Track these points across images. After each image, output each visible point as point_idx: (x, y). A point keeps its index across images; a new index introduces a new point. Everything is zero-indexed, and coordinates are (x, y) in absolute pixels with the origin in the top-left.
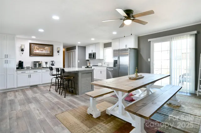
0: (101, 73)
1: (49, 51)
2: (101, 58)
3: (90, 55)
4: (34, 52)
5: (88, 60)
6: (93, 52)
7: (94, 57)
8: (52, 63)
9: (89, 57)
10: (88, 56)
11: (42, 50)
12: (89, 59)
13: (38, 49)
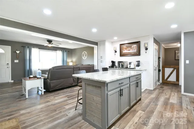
1: (136, 50)
4: (124, 52)
8: (138, 63)
11: (129, 49)
13: (126, 49)
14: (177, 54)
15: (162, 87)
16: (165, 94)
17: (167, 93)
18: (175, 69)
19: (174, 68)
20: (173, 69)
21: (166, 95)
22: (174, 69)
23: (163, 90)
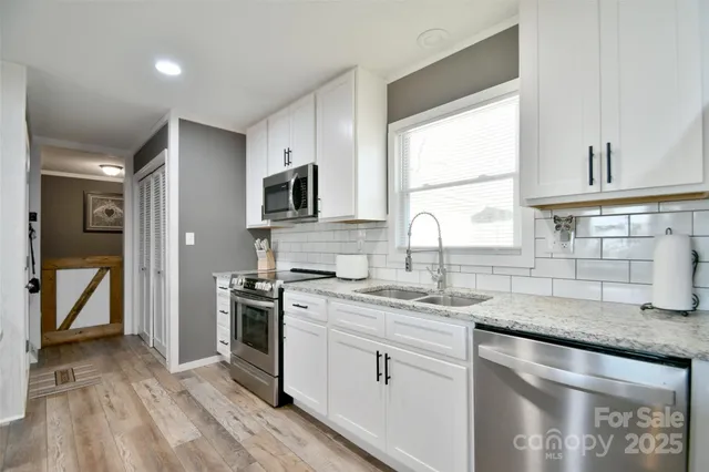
0: (383, 375)
2: (368, 209)
3: (273, 188)
5: (263, 233)
6: (296, 163)
7: (300, 201)
9: (267, 211)
10: (261, 202)
12: (266, 224)
14: (94, 209)
15: (64, 378)
16: (111, 407)
17: (114, 400)
18: (108, 269)
19: (102, 268)
20: (97, 270)
21: (123, 415)
22: (103, 270)
23: (84, 390)
